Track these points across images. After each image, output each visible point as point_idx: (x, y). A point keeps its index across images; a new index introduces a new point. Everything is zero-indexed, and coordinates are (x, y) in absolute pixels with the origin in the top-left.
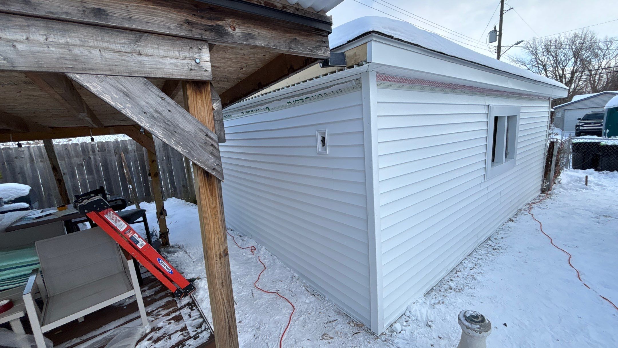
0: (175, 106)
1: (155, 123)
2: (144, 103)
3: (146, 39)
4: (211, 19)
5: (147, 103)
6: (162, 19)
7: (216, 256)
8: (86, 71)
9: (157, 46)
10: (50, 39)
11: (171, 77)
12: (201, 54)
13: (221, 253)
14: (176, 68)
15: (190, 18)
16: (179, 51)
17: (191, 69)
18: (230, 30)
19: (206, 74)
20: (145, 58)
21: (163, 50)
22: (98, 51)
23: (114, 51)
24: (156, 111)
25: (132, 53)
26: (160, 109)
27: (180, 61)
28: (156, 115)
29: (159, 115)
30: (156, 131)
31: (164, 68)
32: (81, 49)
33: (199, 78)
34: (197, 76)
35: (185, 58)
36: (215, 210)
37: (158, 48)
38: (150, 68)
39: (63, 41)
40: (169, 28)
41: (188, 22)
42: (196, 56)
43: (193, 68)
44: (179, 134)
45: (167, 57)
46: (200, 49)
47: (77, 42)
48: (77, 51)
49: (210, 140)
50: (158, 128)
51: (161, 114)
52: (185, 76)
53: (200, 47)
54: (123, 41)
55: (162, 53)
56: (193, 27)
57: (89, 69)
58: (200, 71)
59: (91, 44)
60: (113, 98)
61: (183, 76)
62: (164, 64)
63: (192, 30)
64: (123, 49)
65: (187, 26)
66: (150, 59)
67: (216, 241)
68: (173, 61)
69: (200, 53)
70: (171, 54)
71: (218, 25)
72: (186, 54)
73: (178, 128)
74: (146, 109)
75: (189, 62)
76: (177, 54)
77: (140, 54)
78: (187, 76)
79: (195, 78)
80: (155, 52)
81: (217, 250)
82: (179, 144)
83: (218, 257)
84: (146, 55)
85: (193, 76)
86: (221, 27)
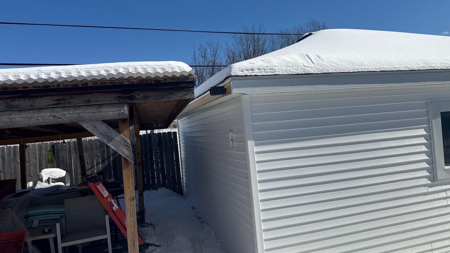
0: (112, 130)
2: (100, 130)
3: (103, 106)
4: (128, 94)
5: (101, 129)
6: (109, 98)
8: (83, 121)
9: (106, 108)
10: (74, 112)
11: (111, 119)
12: (124, 108)
13: (131, 198)
14: (113, 115)
15: (120, 95)
16: (114, 108)
17: (119, 115)
18: (137, 96)
19: (126, 116)
20: (102, 113)
22: (87, 113)
23: (92, 113)
24: (105, 133)
25: (97, 112)
26: (106, 131)
27: (115, 112)
28: (104, 134)
29: (106, 134)
31: (109, 116)
32: (82, 114)
34: (122, 117)
35: (117, 111)
38: (103, 117)
39: (77, 112)
40: (110, 101)
41: (119, 97)
42: (122, 109)
45: (110, 111)
47: (81, 111)
48: (81, 114)
49: (126, 143)
51: (107, 134)
53: (123, 106)
54: (95, 109)
55: (108, 110)
56: (121, 98)
57: (84, 120)
58: (123, 115)
59: (85, 111)
60: (90, 129)
61: (116, 118)
62: (109, 114)
63: (120, 100)
64: (95, 111)
65: (118, 99)
66: (104, 113)
67: (129, 192)
68: (112, 113)
70: (112, 110)
71: (131, 95)
72: (117, 109)
73: (113, 139)
74: (101, 132)
75: (119, 112)
76: (114, 110)
77: (100, 112)
78: (118, 118)
80: (106, 110)
81: (129, 197)
82: (113, 145)
83: (129, 200)
84: (102, 112)
85: (120, 117)
86: (133, 95)
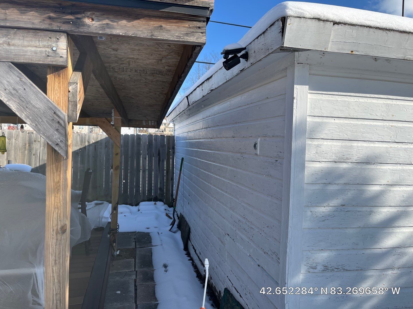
0: (30, 86)
1: (11, 98)
2: (6, 82)
3: (14, 33)
4: (71, 14)
5: (8, 82)
6: (29, 17)
7: (53, 230)
9: (22, 38)
11: (30, 61)
12: (59, 43)
13: (58, 228)
14: (35, 55)
16: (39, 41)
17: (48, 56)
18: (88, 21)
19: (61, 59)
20: (12, 48)
21: (26, 40)
24: (14, 89)
25: (3, 44)
26: (18, 87)
27: (39, 49)
28: (13, 92)
29: (15, 92)
30: (11, 105)
31: (25, 55)
33: (54, 63)
34: (52, 62)
35: (44, 47)
36: (58, 185)
37: (23, 39)
38: (15, 55)
40: (33, 23)
41: (50, 18)
42: (54, 45)
43: (50, 54)
44: (29, 109)
45: (29, 46)
46: (58, 39)
49: (57, 117)
50: (13, 103)
51: (17, 92)
52: (42, 61)
53: (58, 37)
55: (26, 43)
56: (54, 21)
58: (56, 57)
61: (40, 61)
62: (26, 52)
63: (51, 24)
65: (48, 21)
66: (16, 48)
67: (55, 215)
68: (33, 49)
69: (57, 42)
70: (33, 43)
71: (77, 18)
72: (45, 43)
73: (30, 104)
74: (7, 87)
75: (47, 49)
76: (37, 43)
77: (9, 44)
78: (44, 61)
79: (51, 63)
80: (21, 42)
81: (54, 225)
82: (28, 117)
83: (55, 232)
84: (13, 45)
85: (49, 61)
86: (79, 19)
